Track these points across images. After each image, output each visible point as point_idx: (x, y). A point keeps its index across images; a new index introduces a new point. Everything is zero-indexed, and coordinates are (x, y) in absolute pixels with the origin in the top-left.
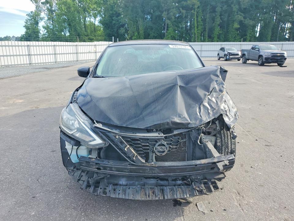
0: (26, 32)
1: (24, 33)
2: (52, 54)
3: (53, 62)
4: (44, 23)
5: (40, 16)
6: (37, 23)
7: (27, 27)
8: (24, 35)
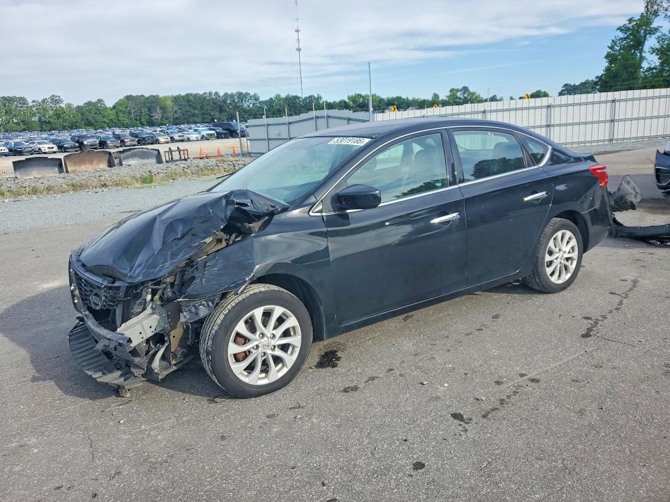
0: (608, 69)
1: (603, 73)
2: (605, 122)
3: (604, 141)
4: (656, 41)
5: (652, 26)
6: (639, 44)
7: (611, 58)
8: (602, 75)
